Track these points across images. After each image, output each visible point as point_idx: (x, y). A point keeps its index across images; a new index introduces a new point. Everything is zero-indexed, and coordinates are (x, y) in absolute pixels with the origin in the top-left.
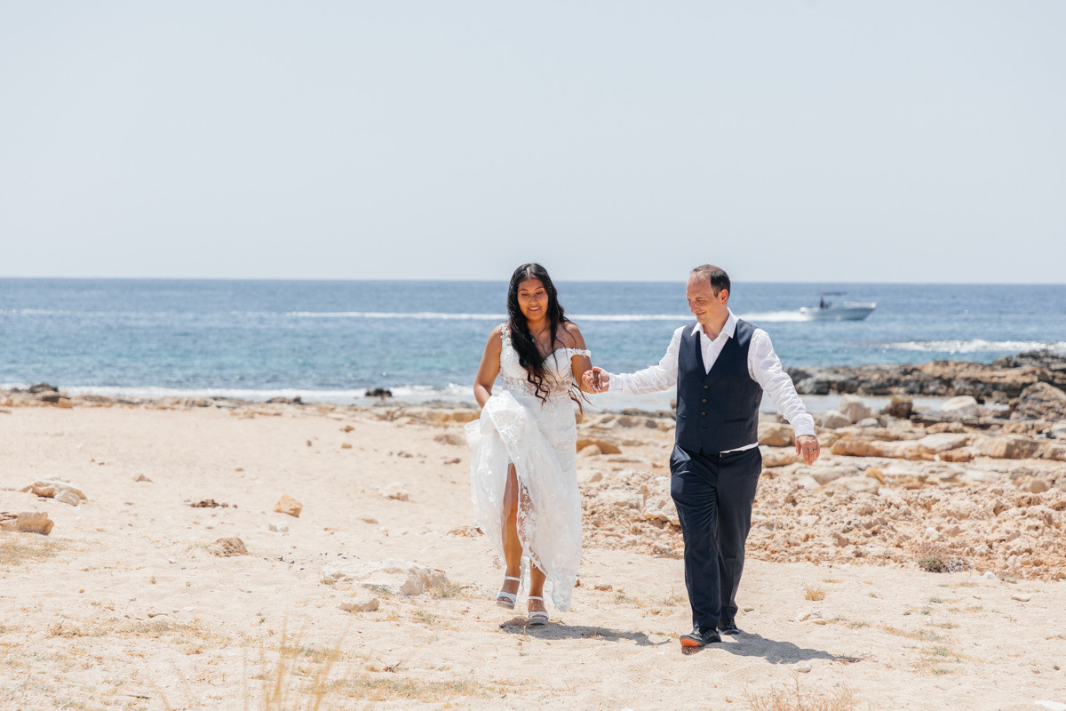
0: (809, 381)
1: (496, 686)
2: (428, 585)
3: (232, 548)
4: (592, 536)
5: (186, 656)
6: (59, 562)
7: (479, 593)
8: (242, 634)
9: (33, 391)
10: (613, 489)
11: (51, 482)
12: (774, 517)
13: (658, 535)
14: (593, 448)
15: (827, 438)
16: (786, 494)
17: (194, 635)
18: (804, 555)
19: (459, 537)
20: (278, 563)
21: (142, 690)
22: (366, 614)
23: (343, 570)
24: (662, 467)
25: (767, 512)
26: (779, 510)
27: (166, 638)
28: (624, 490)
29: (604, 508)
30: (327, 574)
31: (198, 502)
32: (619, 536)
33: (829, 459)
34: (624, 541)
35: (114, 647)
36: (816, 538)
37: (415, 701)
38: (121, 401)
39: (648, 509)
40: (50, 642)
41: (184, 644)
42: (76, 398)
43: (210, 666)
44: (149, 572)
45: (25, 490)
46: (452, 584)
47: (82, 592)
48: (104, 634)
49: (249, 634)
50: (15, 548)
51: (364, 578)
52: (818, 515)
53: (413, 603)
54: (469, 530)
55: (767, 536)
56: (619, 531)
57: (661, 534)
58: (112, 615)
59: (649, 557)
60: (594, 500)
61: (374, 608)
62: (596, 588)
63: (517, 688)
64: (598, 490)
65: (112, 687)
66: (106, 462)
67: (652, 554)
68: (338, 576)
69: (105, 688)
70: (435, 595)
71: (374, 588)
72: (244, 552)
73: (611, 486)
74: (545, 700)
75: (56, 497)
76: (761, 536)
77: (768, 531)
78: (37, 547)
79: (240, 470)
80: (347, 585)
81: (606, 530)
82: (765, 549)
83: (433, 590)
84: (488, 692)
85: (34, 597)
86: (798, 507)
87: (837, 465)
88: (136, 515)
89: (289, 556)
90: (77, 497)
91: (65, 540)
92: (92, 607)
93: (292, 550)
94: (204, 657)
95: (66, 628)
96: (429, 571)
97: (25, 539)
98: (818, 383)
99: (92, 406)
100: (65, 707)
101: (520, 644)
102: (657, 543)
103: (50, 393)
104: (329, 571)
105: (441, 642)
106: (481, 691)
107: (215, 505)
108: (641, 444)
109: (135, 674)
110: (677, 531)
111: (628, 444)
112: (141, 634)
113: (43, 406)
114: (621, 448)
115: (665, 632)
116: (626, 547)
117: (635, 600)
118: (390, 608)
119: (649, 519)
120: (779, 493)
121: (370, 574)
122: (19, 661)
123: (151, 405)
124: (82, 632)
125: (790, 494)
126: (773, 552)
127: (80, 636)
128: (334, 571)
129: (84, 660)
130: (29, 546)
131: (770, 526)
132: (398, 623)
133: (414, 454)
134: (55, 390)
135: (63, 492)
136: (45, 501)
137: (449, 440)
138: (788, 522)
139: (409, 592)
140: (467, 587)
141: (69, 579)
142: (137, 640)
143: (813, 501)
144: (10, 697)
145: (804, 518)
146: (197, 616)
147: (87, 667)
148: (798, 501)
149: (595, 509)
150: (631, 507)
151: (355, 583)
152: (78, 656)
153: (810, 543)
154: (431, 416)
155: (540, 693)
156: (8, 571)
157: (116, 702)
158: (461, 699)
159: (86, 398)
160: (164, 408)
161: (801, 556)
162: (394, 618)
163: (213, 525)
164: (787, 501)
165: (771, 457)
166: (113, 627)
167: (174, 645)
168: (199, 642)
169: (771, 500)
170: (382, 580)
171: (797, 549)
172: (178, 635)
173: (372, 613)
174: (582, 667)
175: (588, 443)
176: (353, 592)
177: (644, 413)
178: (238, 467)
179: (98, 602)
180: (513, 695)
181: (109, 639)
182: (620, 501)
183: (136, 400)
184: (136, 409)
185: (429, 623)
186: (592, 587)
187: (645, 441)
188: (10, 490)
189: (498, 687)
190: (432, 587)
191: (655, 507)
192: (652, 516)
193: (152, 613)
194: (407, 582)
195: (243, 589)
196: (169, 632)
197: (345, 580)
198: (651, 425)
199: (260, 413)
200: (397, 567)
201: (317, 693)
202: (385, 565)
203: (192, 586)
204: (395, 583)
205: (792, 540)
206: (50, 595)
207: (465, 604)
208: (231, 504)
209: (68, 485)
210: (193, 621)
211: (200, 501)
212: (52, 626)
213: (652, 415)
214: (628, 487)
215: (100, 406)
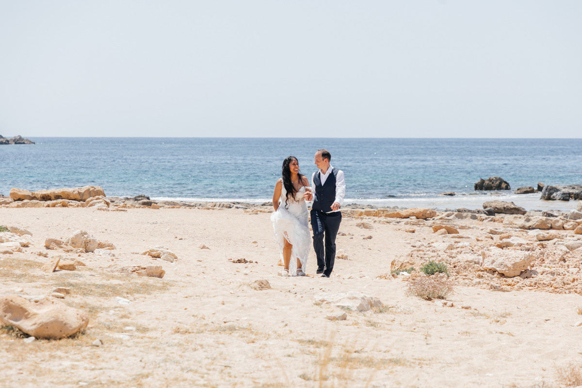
0: (559, 193)
1: (416, 361)
2: (372, 306)
3: (263, 285)
4: (456, 279)
5: (247, 344)
6: (172, 293)
7: (399, 310)
8: (275, 332)
9: (136, 199)
10: (465, 253)
11: (158, 249)
12: (554, 269)
13: (492, 278)
14: (443, 230)
15: (572, 225)
16: (560, 256)
17: (250, 333)
18: (573, 290)
19: (383, 280)
20: (288, 294)
21: (227, 363)
22: (340, 322)
23: (325, 298)
24: (482, 241)
25: (550, 266)
26: (557, 265)
27: (235, 334)
28: (471, 254)
29: (461, 264)
30: (317, 300)
31: (236, 260)
32: (470, 279)
33: (573, 237)
34: (474, 282)
35: (208, 339)
36: (579, 280)
37: (373, 369)
38: (185, 205)
39: (486, 265)
40: (174, 336)
41: (245, 338)
42: (161, 203)
43: (261, 350)
44: (221, 299)
45: (145, 254)
46: (384, 305)
47: (186, 309)
48: (202, 332)
49: (279, 332)
50: (147, 285)
51: (337, 302)
52: (579, 268)
53: (365, 315)
54: (388, 276)
55: (552, 279)
56: (470, 276)
57: (493, 278)
58: (205, 322)
59: (488, 291)
60: (454, 260)
61: (344, 318)
62: (463, 308)
63: (428, 362)
64: (457, 254)
65: (210, 361)
66: (183, 238)
67: (489, 289)
68: (323, 301)
69: (206, 361)
70: (376, 311)
71: (343, 307)
72: (269, 288)
73: (463, 252)
74: (443, 369)
75: (162, 257)
76: (548, 279)
77: (552, 277)
78: (159, 285)
79: (255, 242)
80: (328, 306)
81: (463, 276)
82: (551, 287)
83: (375, 309)
84: (413, 365)
85: (161, 312)
86: (567, 263)
87: (579, 239)
88: (205, 267)
89: (293, 290)
90: (173, 258)
91: (173, 281)
92: (193, 318)
93: (294, 287)
94: (257, 345)
95: (182, 329)
96: (372, 298)
97: (151, 281)
98: (564, 194)
99: (169, 208)
100: (188, 371)
101: (426, 338)
102: (492, 283)
103: (145, 200)
104: (318, 298)
105: (383, 337)
106: (408, 364)
107: (245, 262)
108: (469, 228)
109: (221, 354)
110: (501, 276)
111: (462, 228)
112: (222, 332)
113: (142, 208)
114: (458, 230)
115: (503, 332)
116: (475, 285)
117: (485, 315)
118: (353, 318)
119: (486, 270)
120: (556, 256)
121: (340, 300)
122: (159, 346)
123: (200, 207)
124: (190, 331)
125: (562, 256)
126: (556, 288)
127: (190, 333)
128: (321, 298)
129: (193, 346)
130: (155, 284)
131: (553, 274)
132: (358, 326)
133: (347, 234)
134: (148, 198)
135: (165, 255)
136: (156, 259)
137: (365, 226)
138: (563, 271)
139: (361, 309)
140: (392, 307)
141: (178, 302)
142: (220, 335)
143: (575, 260)
144: (158, 366)
145: (571, 269)
146: (251, 322)
147: (195, 350)
148: (566, 260)
149: (456, 264)
150: (475, 263)
151: (332, 305)
152: (189, 344)
153: (576, 283)
154: (352, 213)
155: (440, 365)
156: (145, 298)
157: (214, 369)
158: (399, 368)
159: (166, 203)
160: (209, 209)
161: (571, 290)
162: (356, 324)
163: (247, 273)
164: (560, 260)
165: (541, 235)
166: (206, 328)
167: (240, 338)
168: (253, 337)
169: (552, 259)
170: (347, 303)
171: (569, 286)
172: (241, 332)
173: (344, 321)
174: (461, 351)
175: (441, 228)
176: (332, 310)
177: (469, 211)
178: (254, 241)
179: (196, 314)
180: (426, 366)
181: (205, 334)
182: (469, 260)
183: (192, 204)
184: (193, 210)
185: (375, 327)
186: (460, 307)
187: (472, 226)
188: (136, 254)
189: (417, 362)
190: (374, 307)
191: (489, 263)
192: (488, 268)
193: (226, 321)
194: (360, 304)
195: (272, 307)
196: (237, 331)
197: (327, 303)
198: (474, 218)
199: (261, 212)
200: (355, 296)
201: (321, 365)
202: (348, 295)
203: (245, 306)
204: (354, 305)
205: (566, 282)
206: (169, 311)
207: (393, 317)
208: (254, 261)
209: (167, 251)
210: (248, 325)
211: (237, 260)
212: (174, 328)
213: (474, 212)
214: (472, 252)
215: (174, 208)
